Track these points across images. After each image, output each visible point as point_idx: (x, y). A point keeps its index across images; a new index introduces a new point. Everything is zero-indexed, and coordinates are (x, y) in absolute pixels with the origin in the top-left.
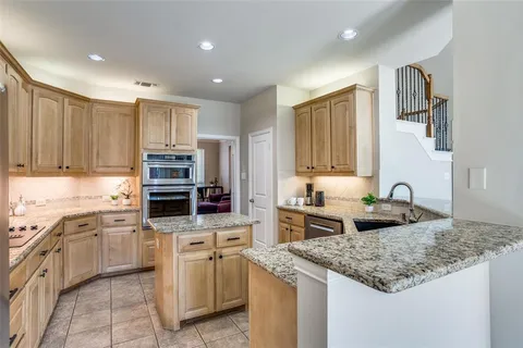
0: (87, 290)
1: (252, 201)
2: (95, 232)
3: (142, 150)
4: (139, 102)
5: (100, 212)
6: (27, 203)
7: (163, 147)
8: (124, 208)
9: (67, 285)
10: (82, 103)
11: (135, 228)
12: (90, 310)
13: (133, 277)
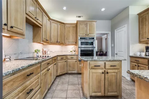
0: (63, 77)
1: (117, 54)
2: (65, 60)
3: (78, 37)
4: (78, 21)
5: (67, 55)
6: (50, 52)
7: (85, 35)
8: (74, 54)
9: (58, 75)
10: (63, 24)
11: (76, 60)
12: (63, 83)
13: (76, 75)
